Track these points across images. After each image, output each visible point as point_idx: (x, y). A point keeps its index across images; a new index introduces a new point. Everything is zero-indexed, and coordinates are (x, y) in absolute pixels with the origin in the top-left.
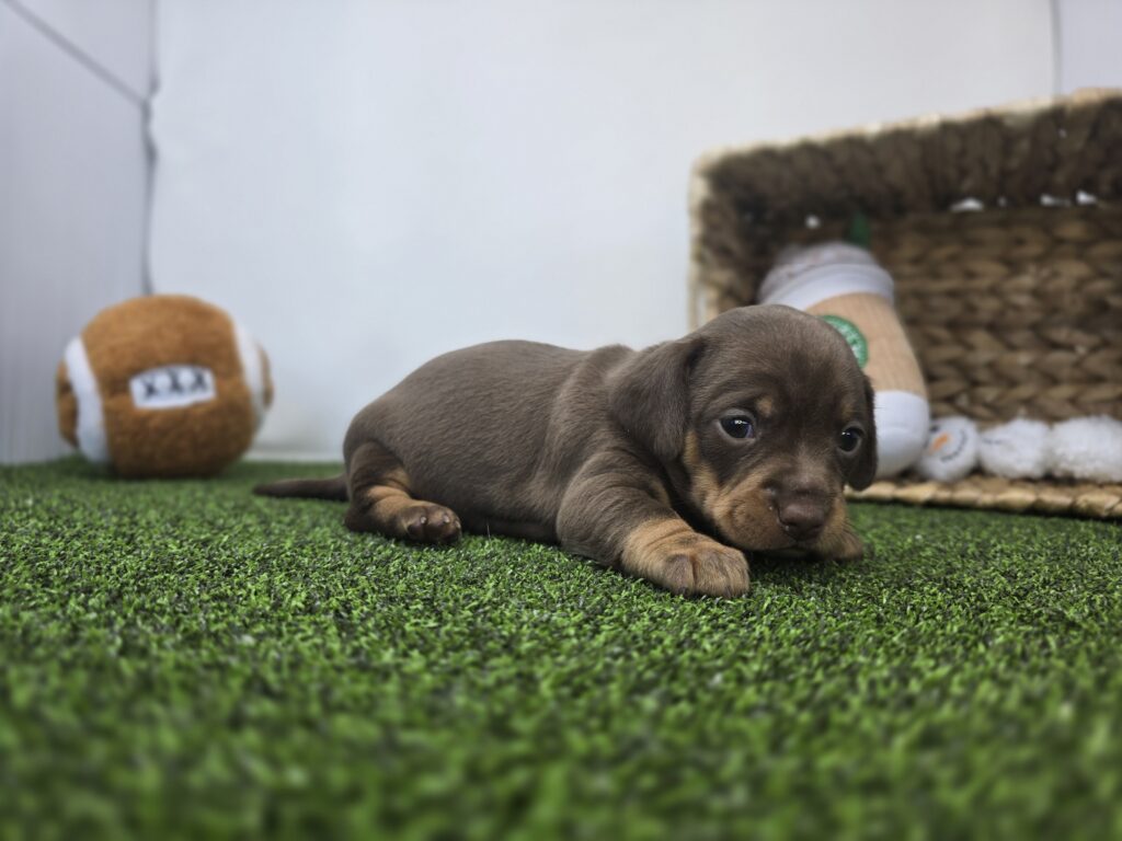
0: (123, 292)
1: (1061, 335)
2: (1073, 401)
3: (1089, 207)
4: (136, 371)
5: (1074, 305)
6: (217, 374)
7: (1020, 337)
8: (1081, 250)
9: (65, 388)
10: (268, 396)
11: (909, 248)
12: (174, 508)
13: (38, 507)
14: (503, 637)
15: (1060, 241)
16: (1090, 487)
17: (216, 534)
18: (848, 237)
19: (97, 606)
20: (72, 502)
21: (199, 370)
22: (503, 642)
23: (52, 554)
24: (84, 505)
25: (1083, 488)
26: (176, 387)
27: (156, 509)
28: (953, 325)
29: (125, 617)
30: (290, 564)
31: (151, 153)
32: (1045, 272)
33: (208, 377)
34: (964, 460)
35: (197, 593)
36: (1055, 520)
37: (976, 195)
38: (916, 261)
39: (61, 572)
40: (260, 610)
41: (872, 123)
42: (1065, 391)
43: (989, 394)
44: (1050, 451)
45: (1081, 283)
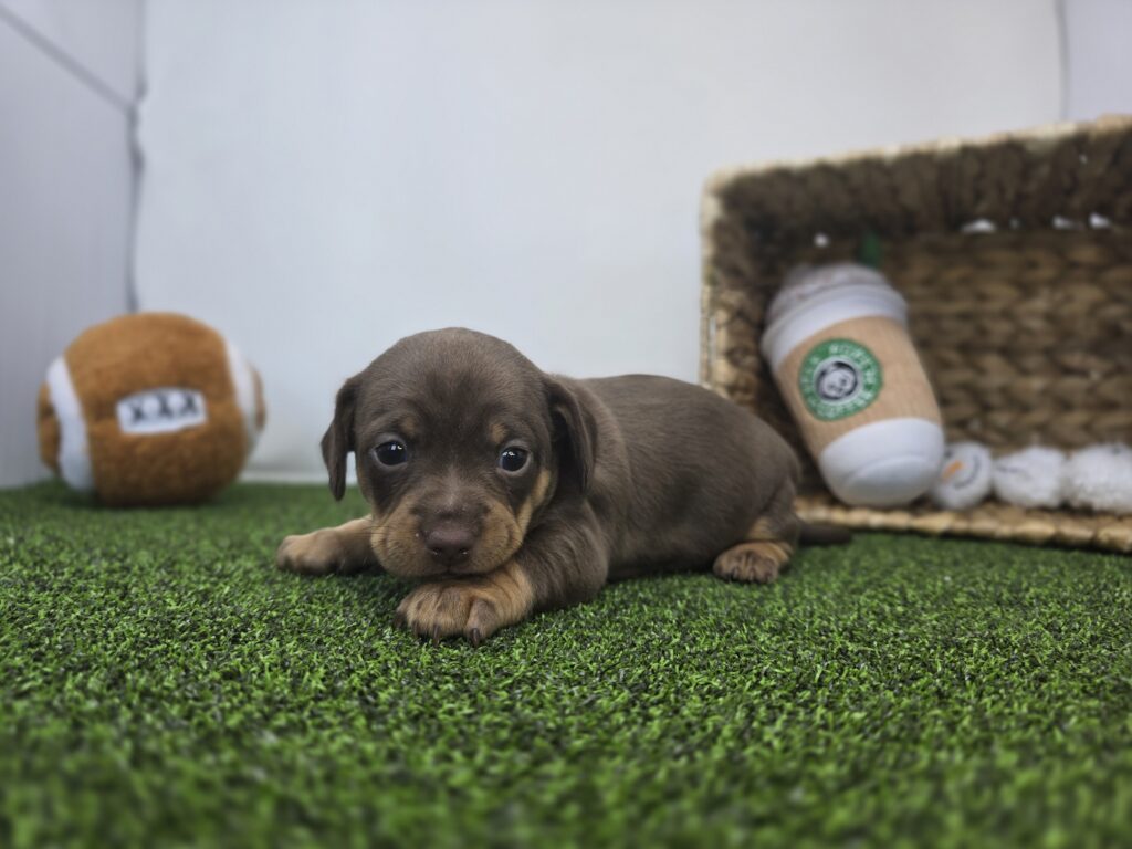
0: (107, 310)
1: (1075, 359)
2: (1087, 427)
3: (1102, 232)
4: (123, 394)
5: (1087, 330)
6: (209, 398)
7: (1033, 361)
8: (1095, 274)
9: (47, 412)
10: (260, 418)
11: (920, 268)
12: (166, 546)
13: (21, 548)
14: (549, 730)
15: (1074, 265)
16: (1109, 519)
17: (215, 584)
18: (859, 257)
19: (97, 689)
20: (57, 540)
21: (190, 393)
22: (551, 737)
23: (42, 613)
24: (70, 545)
25: (1103, 520)
26: (165, 411)
27: (147, 549)
28: (965, 348)
29: (130, 706)
30: (301, 625)
31: (137, 161)
32: (1059, 296)
33: (199, 401)
34: (977, 488)
35: (205, 667)
36: (1076, 553)
37: (988, 216)
38: (928, 282)
39: (53, 639)
40: (278, 694)
41: (890, 146)
42: (1078, 417)
43: (1002, 419)
44: (1067, 481)
45: (1094, 309)
